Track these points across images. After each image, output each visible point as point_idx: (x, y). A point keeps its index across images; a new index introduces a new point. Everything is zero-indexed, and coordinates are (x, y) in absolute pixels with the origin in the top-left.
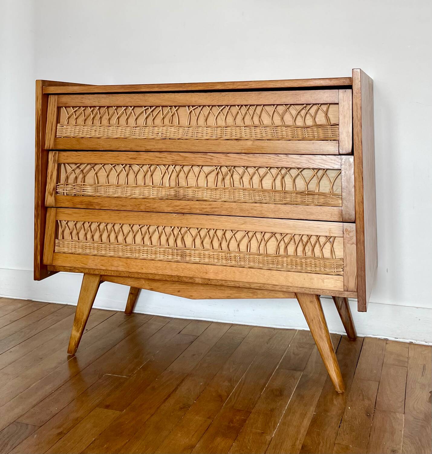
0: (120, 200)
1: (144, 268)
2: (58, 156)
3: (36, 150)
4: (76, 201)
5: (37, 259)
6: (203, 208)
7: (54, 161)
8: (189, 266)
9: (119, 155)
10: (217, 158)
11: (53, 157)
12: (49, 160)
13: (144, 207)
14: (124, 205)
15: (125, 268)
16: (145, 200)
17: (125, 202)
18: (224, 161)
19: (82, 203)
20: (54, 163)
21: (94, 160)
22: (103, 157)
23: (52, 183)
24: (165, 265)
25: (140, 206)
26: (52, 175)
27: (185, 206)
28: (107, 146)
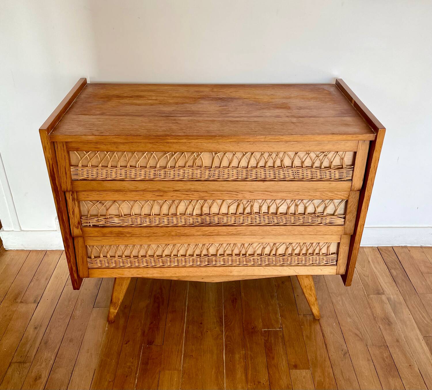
0: (151, 229)
1: (177, 273)
2: (77, 195)
3: (55, 195)
4: (105, 231)
5: (74, 276)
6: (230, 232)
7: (73, 199)
8: (216, 268)
9: (144, 193)
10: (242, 194)
11: (72, 195)
12: (68, 198)
13: (175, 233)
14: (155, 232)
15: (160, 275)
16: (176, 228)
17: (155, 230)
18: (248, 196)
19: (112, 233)
20: (73, 201)
21: (118, 197)
22: (127, 195)
23: (76, 218)
24: (195, 270)
25: (171, 233)
26: (73, 212)
27: (213, 230)
28: (133, 188)
